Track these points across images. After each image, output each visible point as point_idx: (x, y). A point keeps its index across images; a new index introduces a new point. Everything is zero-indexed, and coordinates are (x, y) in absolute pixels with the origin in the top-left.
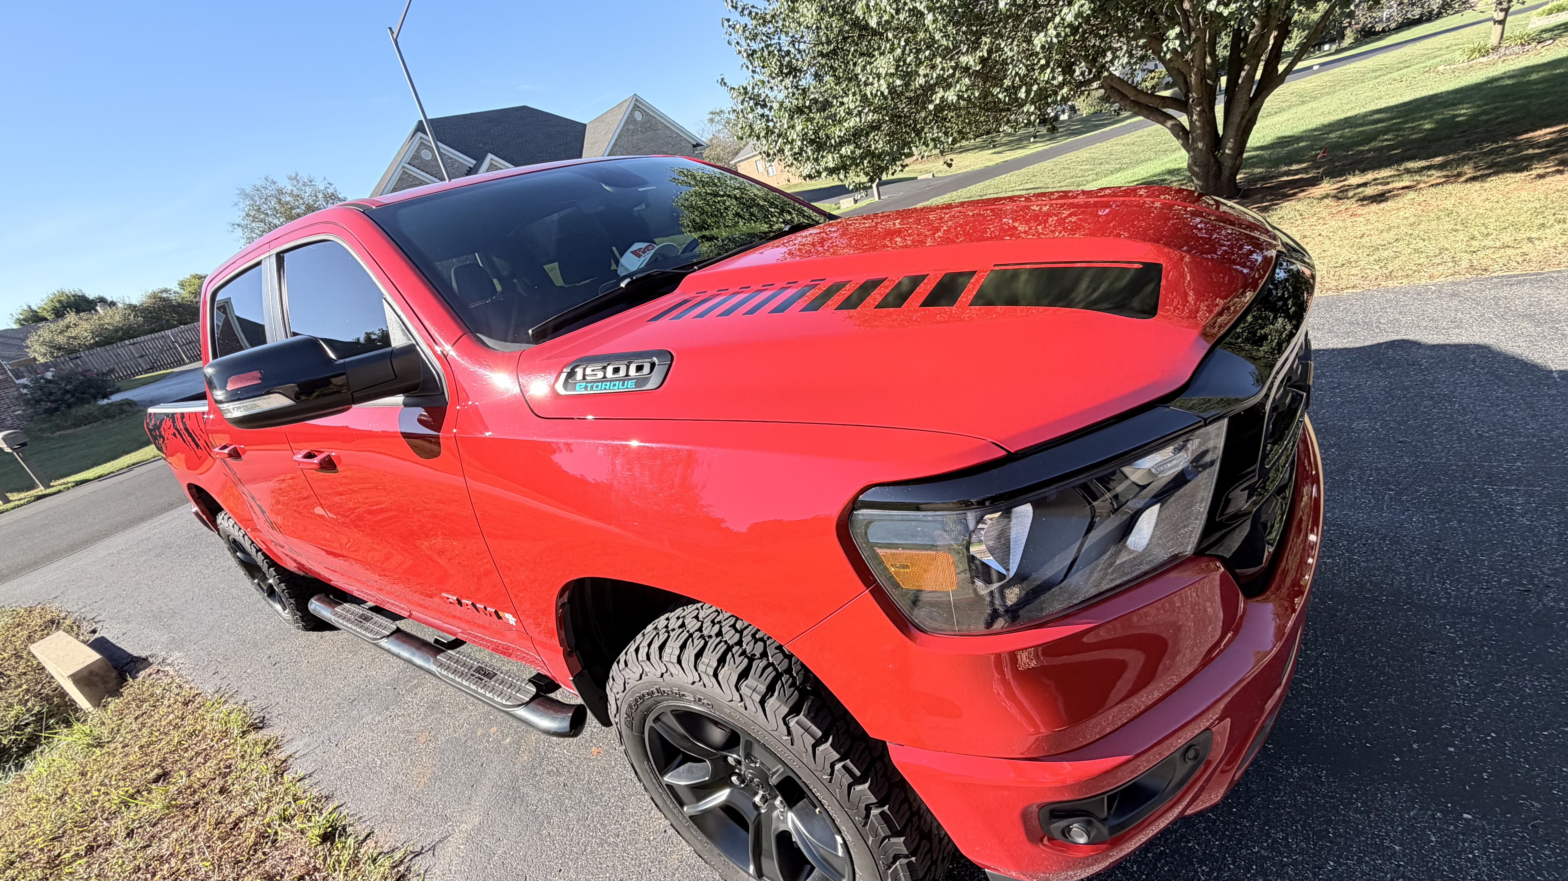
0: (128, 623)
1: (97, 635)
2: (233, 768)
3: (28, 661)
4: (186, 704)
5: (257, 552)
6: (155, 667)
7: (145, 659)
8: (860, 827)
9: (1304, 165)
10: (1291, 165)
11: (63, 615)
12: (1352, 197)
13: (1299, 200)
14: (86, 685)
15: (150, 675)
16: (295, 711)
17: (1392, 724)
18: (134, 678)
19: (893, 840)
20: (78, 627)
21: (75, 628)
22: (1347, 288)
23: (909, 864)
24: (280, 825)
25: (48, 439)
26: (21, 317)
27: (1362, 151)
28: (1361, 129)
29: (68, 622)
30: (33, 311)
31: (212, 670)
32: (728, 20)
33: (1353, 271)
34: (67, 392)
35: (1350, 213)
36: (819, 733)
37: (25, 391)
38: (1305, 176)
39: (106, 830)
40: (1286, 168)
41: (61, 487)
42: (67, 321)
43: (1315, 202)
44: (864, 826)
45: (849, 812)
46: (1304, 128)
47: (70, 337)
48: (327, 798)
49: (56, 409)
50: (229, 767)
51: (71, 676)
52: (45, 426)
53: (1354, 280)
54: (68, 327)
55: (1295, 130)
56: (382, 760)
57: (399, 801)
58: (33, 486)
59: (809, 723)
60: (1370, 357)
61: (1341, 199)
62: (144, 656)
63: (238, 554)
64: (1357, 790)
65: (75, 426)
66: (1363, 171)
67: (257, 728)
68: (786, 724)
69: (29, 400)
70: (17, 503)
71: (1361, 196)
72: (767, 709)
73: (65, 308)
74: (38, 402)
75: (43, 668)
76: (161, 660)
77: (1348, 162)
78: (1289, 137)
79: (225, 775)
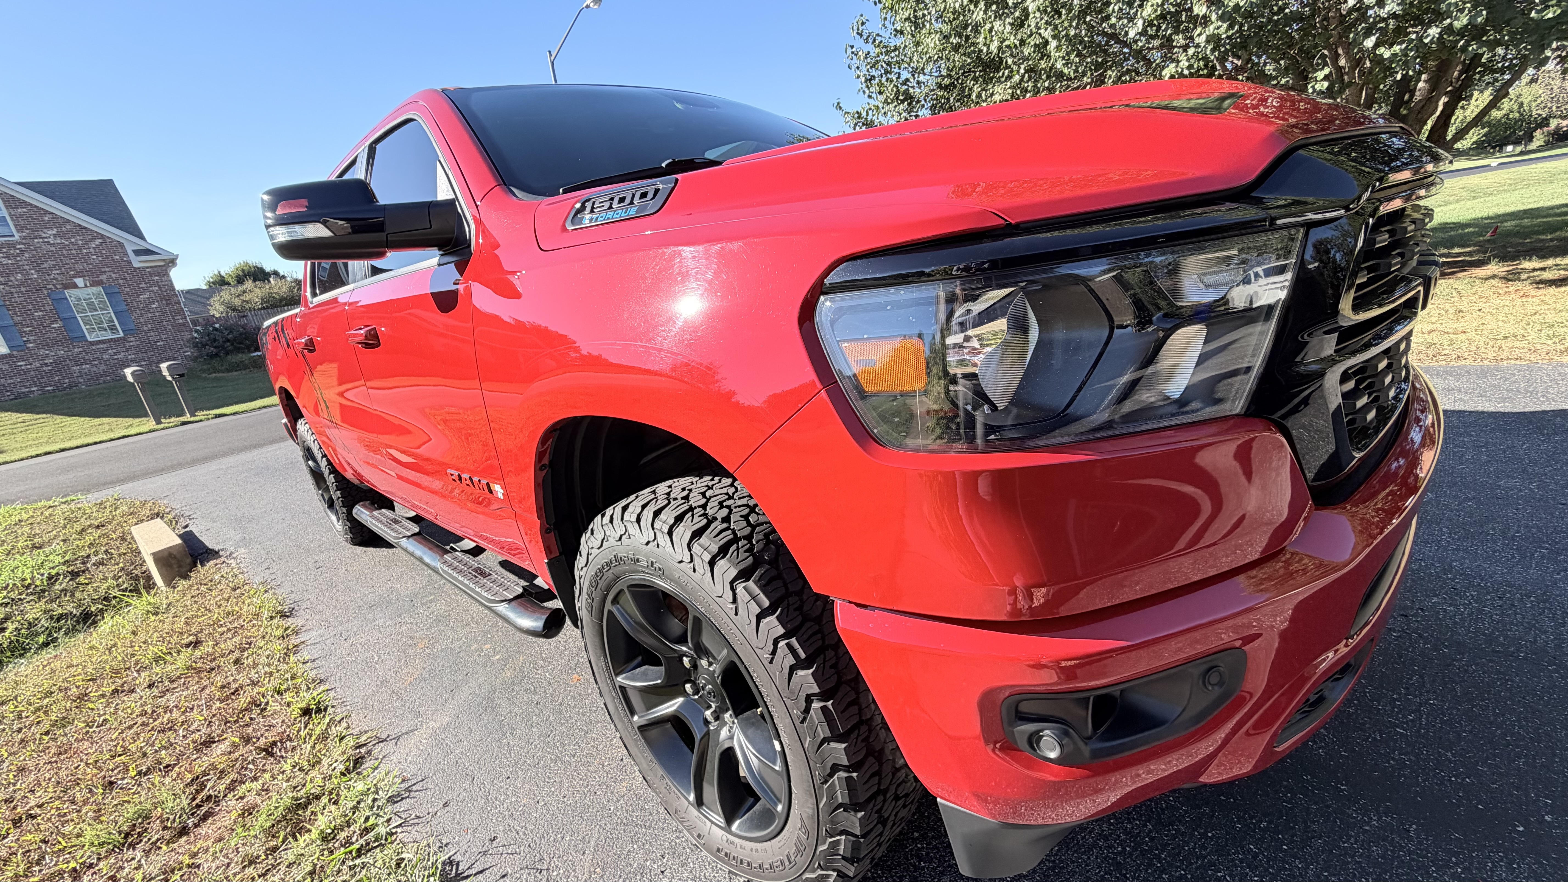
0: (214, 522)
1: (188, 529)
2: (252, 645)
3: (130, 543)
4: (234, 589)
5: (323, 457)
6: (222, 559)
7: (217, 553)
8: (797, 723)
9: (1468, 249)
10: (1452, 247)
11: (167, 510)
12: (1526, 280)
13: (1457, 278)
14: (164, 565)
15: (216, 565)
16: (320, 608)
17: (1518, 788)
18: (203, 565)
19: (833, 744)
20: (177, 522)
21: (174, 522)
22: (1508, 359)
23: (849, 780)
24: (272, 696)
25: (205, 379)
26: (212, 280)
27: (1543, 240)
28: (1545, 220)
29: (170, 517)
30: (221, 276)
31: (265, 566)
32: (852, 47)
33: (1518, 344)
34: (228, 341)
35: (1521, 294)
36: (766, 603)
37: (196, 335)
38: (1468, 259)
39: (134, 679)
40: (1446, 251)
41: (203, 417)
42: (244, 287)
43: (1478, 282)
44: (802, 722)
45: (788, 702)
46: (1473, 216)
47: (244, 301)
48: (321, 681)
49: (217, 355)
50: (250, 644)
51: (153, 554)
52: (205, 367)
53: (1516, 353)
54: (244, 292)
55: (1461, 218)
56: (380, 657)
57: (382, 693)
58: (182, 414)
59: (756, 590)
60: (1530, 422)
61: (1511, 280)
62: (216, 549)
63: (310, 462)
64: (1458, 853)
65: (228, 371)
66: (1543, 257)
67: (284, 616)
68: (733, 590)
69: (197, 343)
70: (167, 425)
71: (1538, 279)
72: (715, 570)
73: (245, 276)
74: (204, 346)
75: (140, 553)
76: (228, 553)
77: (1524, 249)
78: (1454, 223)
79: (243, 650)
